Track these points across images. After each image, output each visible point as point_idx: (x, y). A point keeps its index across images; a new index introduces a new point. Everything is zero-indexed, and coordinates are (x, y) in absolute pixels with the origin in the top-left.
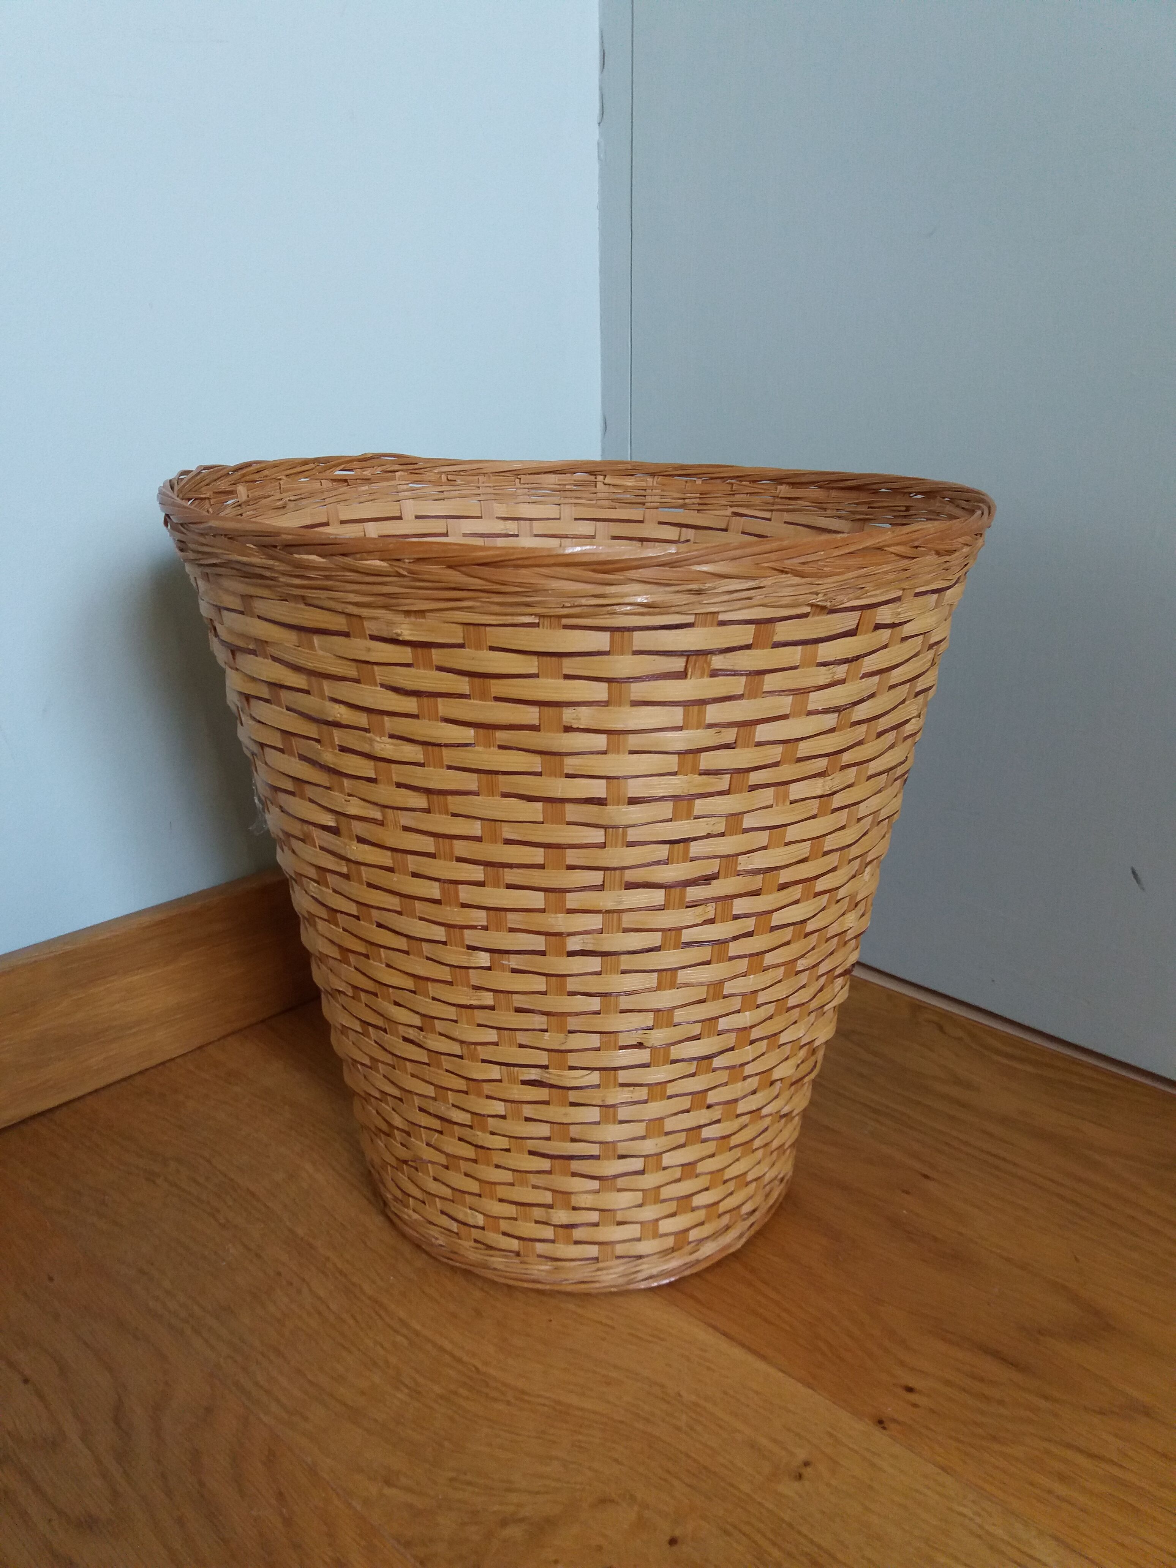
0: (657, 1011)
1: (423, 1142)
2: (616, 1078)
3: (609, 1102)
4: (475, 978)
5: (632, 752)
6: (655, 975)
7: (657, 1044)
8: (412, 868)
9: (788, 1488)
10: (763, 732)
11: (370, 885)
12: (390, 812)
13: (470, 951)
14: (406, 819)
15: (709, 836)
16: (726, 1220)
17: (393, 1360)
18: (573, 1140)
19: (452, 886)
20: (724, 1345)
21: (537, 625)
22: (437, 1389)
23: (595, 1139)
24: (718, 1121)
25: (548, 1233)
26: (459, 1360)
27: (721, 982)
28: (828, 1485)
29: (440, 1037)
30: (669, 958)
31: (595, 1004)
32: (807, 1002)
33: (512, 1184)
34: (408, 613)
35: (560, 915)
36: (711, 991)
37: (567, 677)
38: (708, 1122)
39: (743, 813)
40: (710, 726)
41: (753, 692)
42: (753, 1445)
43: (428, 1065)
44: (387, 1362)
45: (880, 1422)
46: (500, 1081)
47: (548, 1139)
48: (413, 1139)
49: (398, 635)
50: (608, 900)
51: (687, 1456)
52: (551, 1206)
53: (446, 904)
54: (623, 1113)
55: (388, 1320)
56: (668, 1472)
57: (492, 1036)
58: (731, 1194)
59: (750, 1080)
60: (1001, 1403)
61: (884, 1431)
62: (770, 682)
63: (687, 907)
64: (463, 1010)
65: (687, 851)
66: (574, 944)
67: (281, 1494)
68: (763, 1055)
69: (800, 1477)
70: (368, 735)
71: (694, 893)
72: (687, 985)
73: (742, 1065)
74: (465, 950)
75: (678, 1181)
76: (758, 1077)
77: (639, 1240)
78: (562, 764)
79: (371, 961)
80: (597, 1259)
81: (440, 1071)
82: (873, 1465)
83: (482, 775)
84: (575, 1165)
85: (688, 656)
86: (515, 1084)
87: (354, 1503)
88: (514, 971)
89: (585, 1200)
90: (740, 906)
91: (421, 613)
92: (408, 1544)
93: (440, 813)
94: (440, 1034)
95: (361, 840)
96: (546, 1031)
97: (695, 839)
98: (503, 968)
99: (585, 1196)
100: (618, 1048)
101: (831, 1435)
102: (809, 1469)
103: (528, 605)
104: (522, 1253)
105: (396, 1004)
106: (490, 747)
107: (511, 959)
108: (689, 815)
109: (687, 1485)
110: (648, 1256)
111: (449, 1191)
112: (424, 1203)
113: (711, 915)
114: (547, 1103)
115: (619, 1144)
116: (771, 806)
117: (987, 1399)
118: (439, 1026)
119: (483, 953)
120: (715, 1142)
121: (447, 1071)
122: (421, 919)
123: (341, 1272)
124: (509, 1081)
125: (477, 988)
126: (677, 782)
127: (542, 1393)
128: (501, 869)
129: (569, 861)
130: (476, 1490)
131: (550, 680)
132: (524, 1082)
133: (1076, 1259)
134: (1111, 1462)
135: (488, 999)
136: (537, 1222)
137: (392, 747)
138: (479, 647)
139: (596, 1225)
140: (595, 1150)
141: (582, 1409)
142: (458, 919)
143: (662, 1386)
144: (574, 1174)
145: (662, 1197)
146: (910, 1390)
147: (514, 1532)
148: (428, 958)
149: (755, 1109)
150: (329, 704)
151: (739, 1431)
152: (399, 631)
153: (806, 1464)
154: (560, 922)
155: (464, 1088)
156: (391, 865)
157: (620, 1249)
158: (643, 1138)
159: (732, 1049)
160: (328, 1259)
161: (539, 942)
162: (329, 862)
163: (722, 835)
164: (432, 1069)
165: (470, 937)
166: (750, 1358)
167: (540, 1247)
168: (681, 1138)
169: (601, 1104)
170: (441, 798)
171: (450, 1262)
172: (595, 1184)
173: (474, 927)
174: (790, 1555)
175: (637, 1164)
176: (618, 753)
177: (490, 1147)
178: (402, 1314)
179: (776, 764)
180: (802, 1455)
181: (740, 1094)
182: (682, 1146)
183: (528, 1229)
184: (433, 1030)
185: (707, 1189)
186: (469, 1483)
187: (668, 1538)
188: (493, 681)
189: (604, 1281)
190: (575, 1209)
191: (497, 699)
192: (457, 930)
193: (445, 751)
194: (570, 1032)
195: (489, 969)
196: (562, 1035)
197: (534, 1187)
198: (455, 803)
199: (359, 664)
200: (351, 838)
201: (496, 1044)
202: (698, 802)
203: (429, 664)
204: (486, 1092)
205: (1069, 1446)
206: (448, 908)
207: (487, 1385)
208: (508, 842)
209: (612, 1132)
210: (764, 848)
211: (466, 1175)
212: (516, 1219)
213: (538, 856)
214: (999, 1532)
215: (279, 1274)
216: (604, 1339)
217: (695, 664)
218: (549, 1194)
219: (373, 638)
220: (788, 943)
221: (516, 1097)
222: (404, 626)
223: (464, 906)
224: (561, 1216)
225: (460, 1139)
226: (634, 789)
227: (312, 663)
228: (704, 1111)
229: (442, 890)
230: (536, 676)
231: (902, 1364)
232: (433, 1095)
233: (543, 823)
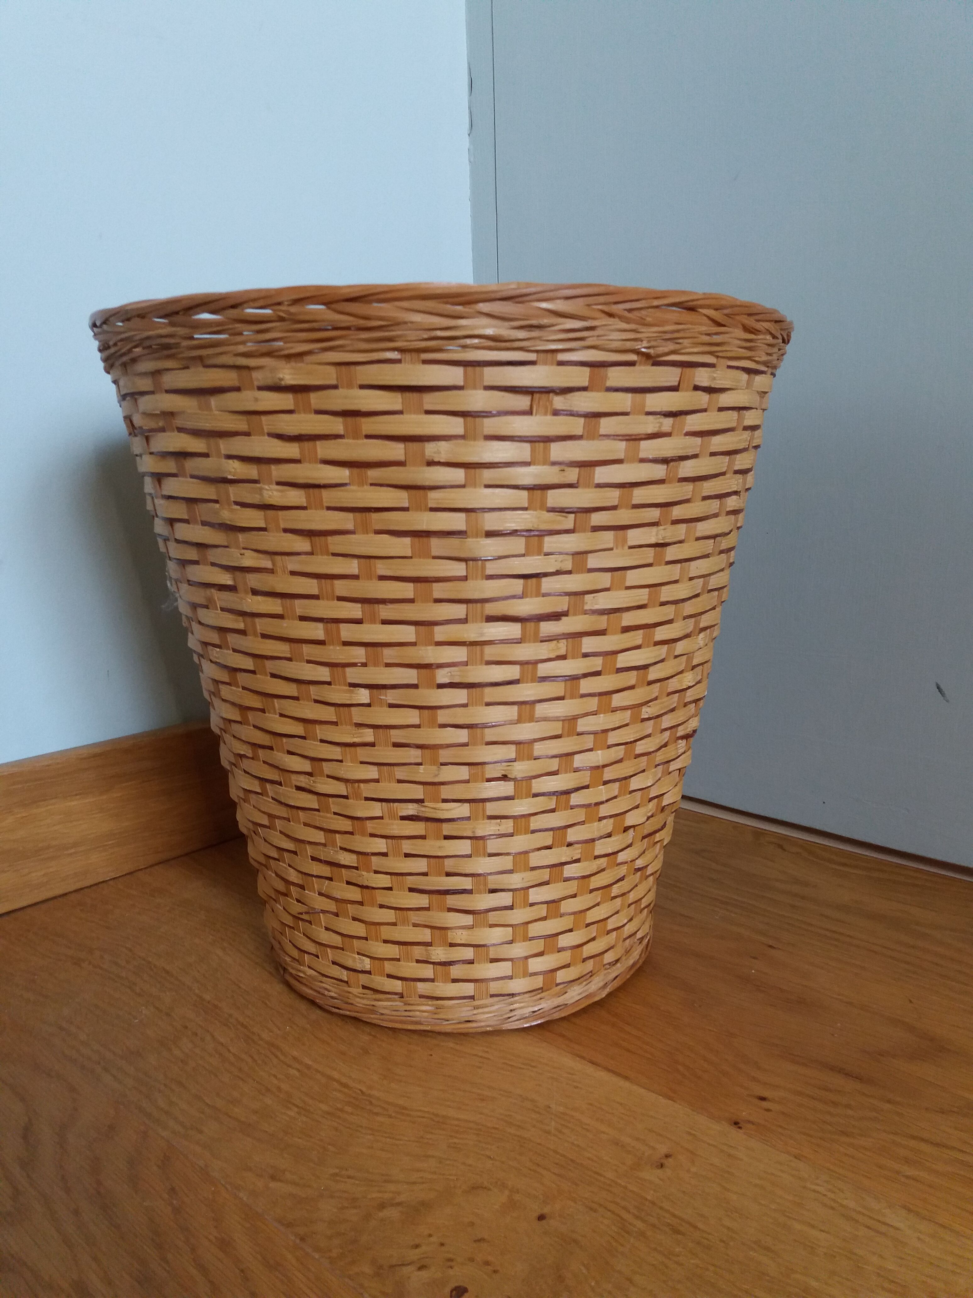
0: (517, 743)
1: (315, 893)
2: (484, 810)
3: (479, 833)
4: (357, 715)
5: (488, 486)
6: (516, 708)
7: (519, 776)
8: (299, 612)
9: (651, 1175)
10: (602, 474)
11: (264, 636)
12: (278, 558)
13: (352, 688)
14: (293, 564)
15: (558, 573)
16: (590, 965)
17: (285, 1087)
18: (448, 874)
19: (334, 625)
20: (590, 1069)
21: (399, 361)
22: (324, 1107)
23: (468, 872)
24: (577, 861)
25: (428, 971)
26: (345, 1086)
27: (575, 718)
28: (688, 1171)
29: (328, 779)
30: (527, 692)
31: (462, 736)
32: (653, 752)
33: (394, 924)
34: (289, 357)
35: (429, 648)
36: (566, 725)
37: (428, 412)
38: (569, 860)
39: (587, 552)
40: (554, 464)
41: (591, 434)
42: (616, 1143)
43: (318, 810)
44: (279, 1089)
45: (736, 1123)
46: (381, 818)
47: (425, 874)
48: (306, 892)
49: (281, 379)
50: (471, 632)
51: (556, 1152)
52: (429, 944)
53: (330, 645)
54: (493, 846)
55: (282, 1058)
56: (538, 1165)
57: (372, 773)
58: (593, 939)
59: (605, 821)
60: (848, 1106)
61: (739, 1130)
62: (606, 425)
63: (542, 641)
64: (347, 749)
65: (539, 586)
66: (443, 676)
67: (173, 1189)
68: (615, 797)
69: (662, 1166)
70: (258, 485)
71: (547, 628)
72: (545, 719)
73: (598, 804)
74: (348, 688)
75: (544, 919)
76: (612, 820)
77: (511, 978)
78: (426, 497)
79: (267, 714)
80: (472, 997)
81: (329, 815)
82: (730, 1155)
83: (357, 514)
84: (451, 901)
85: (533, 395)
86: (395, 819)
87: (241, 1195)
88: (391, 706)
89: (460, 936)
90: (588, 644)
91: (300, 356)
92: (289, 1225)
93: (322, 555)
94: (328, 776)
95: (255, 592)
96: (421, 764)
97: (546, 575)
98: (381, 703)
99: (461, 931)
100: (485, 780)
101: (690, 1134)
102: (670, 1160)
103: (390, 339)
104: (405, 994)
105: (290, 753)
106: (363, 485)
107: (388, 695)
108: (539, 551)
109: (555, 1174)
110: (519, 994)
111: (339, 938)
112: (318, 957)
113: (562, 652)
114: (423, 837)
115: (489, 877)
116: (611, 549)
117: (835, 1104)
118: (327, 768)
119: (363, 689)
120: (576, 881)
121: (335, 813)
122: (309, 662)
123: (242, 1025)
124: (389, 817)
125: (359, 725)
126: (528, 516)
127: (423, 1109)
128: (377, 605)
129: (437, 595)
130: (357, 1182)
131: (413, 416)
132: (403, 818)
133: (911, 1002)
134: (953, 1148)
135: (368, 735)
136: (418, 961)
137: (279, 494)
138: (350, 386)
139: (471, 962)
140: (466, 883)
141: (458, 1119)
142: (341, 657)
143: (533, 1101)
144: (450, 910)
145: (530, 935)
146: (763, 1099)
147: (393, 1213)
148: (316, 701)
149: (610, 852)
150: (224, 461)
151: (604, 1133)
152: (281, 376)
153: (667, 1156)
154: (430, 654)
155: (350, 829)
156: (281, 612)
157: (494, 987)
158: (511, 872)
159: (587, 787)
160: (231, 1016)
161: (410, 675)
162: (229, 621)
163: (569, 572)
164: (321, 814)
165: (352, 675)
166: (615, 1079)
167: (422, 987)
168: (545, 875)
169: (470, 835)
170: (323, 538)
171: (341, 1012)
172: (468, 920)
173: (354, 665)
174: (654, 1226)
175: (505, 899)
176: (475, 487)
177: (374, 886)
178: (295, 1053)
179: (614, 508)
180: (663, 1149)
181: (596, 835)
182: (547, 883)
183: (410, 969)
184: (321, 773)
185: (571, 930)
186: (349, 1177)
187: (536, 1214)
188: (364, 420)
189: (480, 1021)
190: (452, 945)
191: (368, 437)
192: (340, 669)
193: (325, 493)
194: (442, 764)
195: (369, 705)
196: (434, 768)
197: (415, 925)
198: (336, 543)
199: (249, 417)
200: (246, 593)
201: (377, 781)
202: (547, 539)
203: (307, 409)
204: (370, 831)
205: (914, 1138)
206: (331, 647)
207: (371, 1103)
208: (382, 578)
209: (483, 865)
210: (607, 590)
211: (354, 919)
212: (398, 960)
213: (407, 590)
214: (852, 1204)
215: (186, 1027)
216: (480, 1068)
217: (539, 402)
218: (428, 931)
219: (260, 388)
220: (632, 687)
221: (396, 832)
222: (286, 371)
223: (346, 644)
224: (439, 953)
225: (348, 883)
226: (491, 522)
227: (210, 423)
228: (565, 848)
229: (326, 631)
230: (401, 412)
231: (754, 1079)
232: (323, 841)
233: (411, 557)
